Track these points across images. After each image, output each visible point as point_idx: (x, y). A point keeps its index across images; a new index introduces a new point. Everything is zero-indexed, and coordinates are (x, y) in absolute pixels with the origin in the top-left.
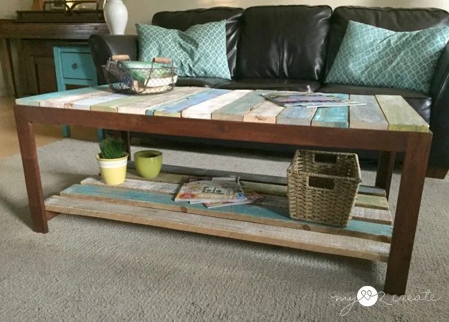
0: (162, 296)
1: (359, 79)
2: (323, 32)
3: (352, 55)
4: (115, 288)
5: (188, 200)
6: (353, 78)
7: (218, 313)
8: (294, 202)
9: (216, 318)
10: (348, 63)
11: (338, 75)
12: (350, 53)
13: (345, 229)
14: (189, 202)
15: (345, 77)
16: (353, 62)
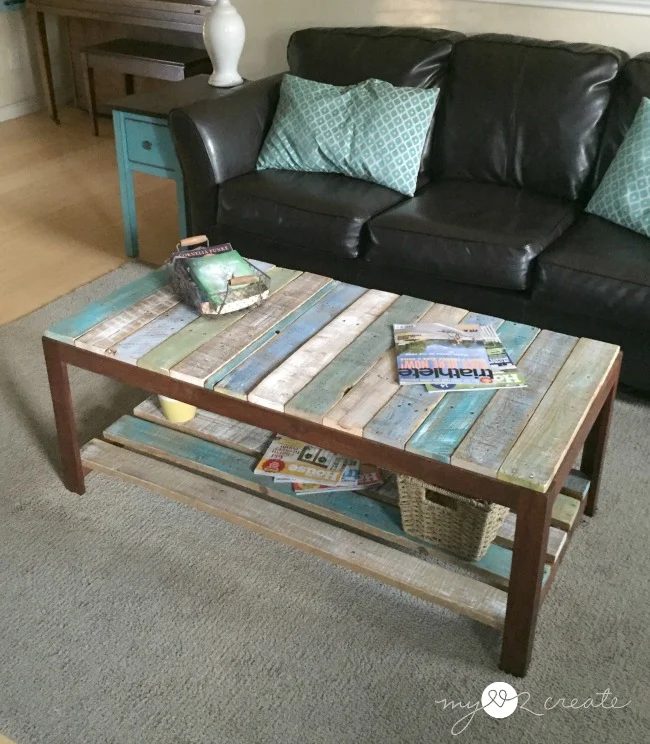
0: (210, 628)
1: (639, 225)
2: (598, 108)
3: (634, 177)
4: (155, 606)
5: (272, 474)
6: (629, 219)
7: (269, 666)
8: (408, 514)
9: (265, 672)
10: (625, 189)
11: (606, 207)
12: (630, 169)
13: (472, 563)
14: (273, 478)
15: (615, 212)
16: (633, 188)
